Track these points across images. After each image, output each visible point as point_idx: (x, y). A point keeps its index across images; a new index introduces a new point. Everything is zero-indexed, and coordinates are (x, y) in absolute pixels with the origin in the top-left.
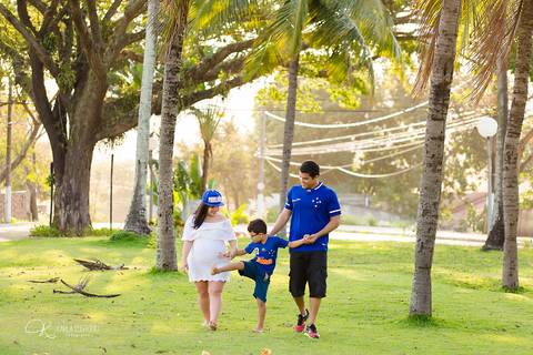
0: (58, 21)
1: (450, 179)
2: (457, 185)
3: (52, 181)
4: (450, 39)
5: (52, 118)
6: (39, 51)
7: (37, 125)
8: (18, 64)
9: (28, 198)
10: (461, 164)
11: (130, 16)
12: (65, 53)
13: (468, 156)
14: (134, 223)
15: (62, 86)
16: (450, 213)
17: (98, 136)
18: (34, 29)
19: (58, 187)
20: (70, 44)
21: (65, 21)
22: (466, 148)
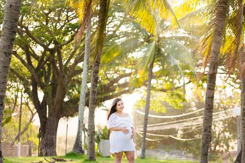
0: (44, 64)
1: (222, 144)
2: (225, 147)
3: (39, 136)
4: (216, 55)
5: (40, 108)
6: (35, 77)
7: (33, 115)
8: (26, 84)
9: (28, 149)
10: (227, 137)
11: (76, 62)
12: (47, 79)
13: (230, 133)
14: (76, 148)
15: (45, 93)
16: (221, 160)
17: (61, 116)
18: (34, 67)
19: (42, 139)
20: (49, 75)
21: (48, 64)
22: (229, 129)
